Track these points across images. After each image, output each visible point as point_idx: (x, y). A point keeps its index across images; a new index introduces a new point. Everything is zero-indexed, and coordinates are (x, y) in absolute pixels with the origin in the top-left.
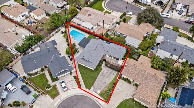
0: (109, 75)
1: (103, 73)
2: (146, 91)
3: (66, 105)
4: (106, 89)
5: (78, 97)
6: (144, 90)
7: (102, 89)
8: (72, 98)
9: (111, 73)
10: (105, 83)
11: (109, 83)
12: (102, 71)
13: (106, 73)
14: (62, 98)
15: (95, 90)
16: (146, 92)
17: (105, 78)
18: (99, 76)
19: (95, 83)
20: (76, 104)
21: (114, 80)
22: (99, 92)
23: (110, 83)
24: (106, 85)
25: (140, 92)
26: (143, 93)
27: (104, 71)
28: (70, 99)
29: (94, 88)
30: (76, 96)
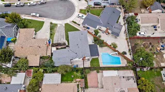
0: (58, 39)
1: (63, 37)
2: (27, 35)
3: (71, 11)
4: (55, 29)
5: (68, 17)
6: (29, 35)
7: (58, 28)
8: (71, 15)
9: (58, 41)
10: (58, 32)
11: (56, 33)
12: (65, 38)
13: (61, 39)
14: (76, 12)
15: (61, 25)
16: (27, 33)
17: (59, 35)
18: (65, 34)
19: (64, 29)
20: (66, 14)
21: (53, 37)
22: (59, 26)
23: (54, 33)
24: (56, 31)
25: (31, 33)
26: (29, 32)
27: (64, 39)
28: (72, 14)
29: (63, 26)
30: (70, 17)
